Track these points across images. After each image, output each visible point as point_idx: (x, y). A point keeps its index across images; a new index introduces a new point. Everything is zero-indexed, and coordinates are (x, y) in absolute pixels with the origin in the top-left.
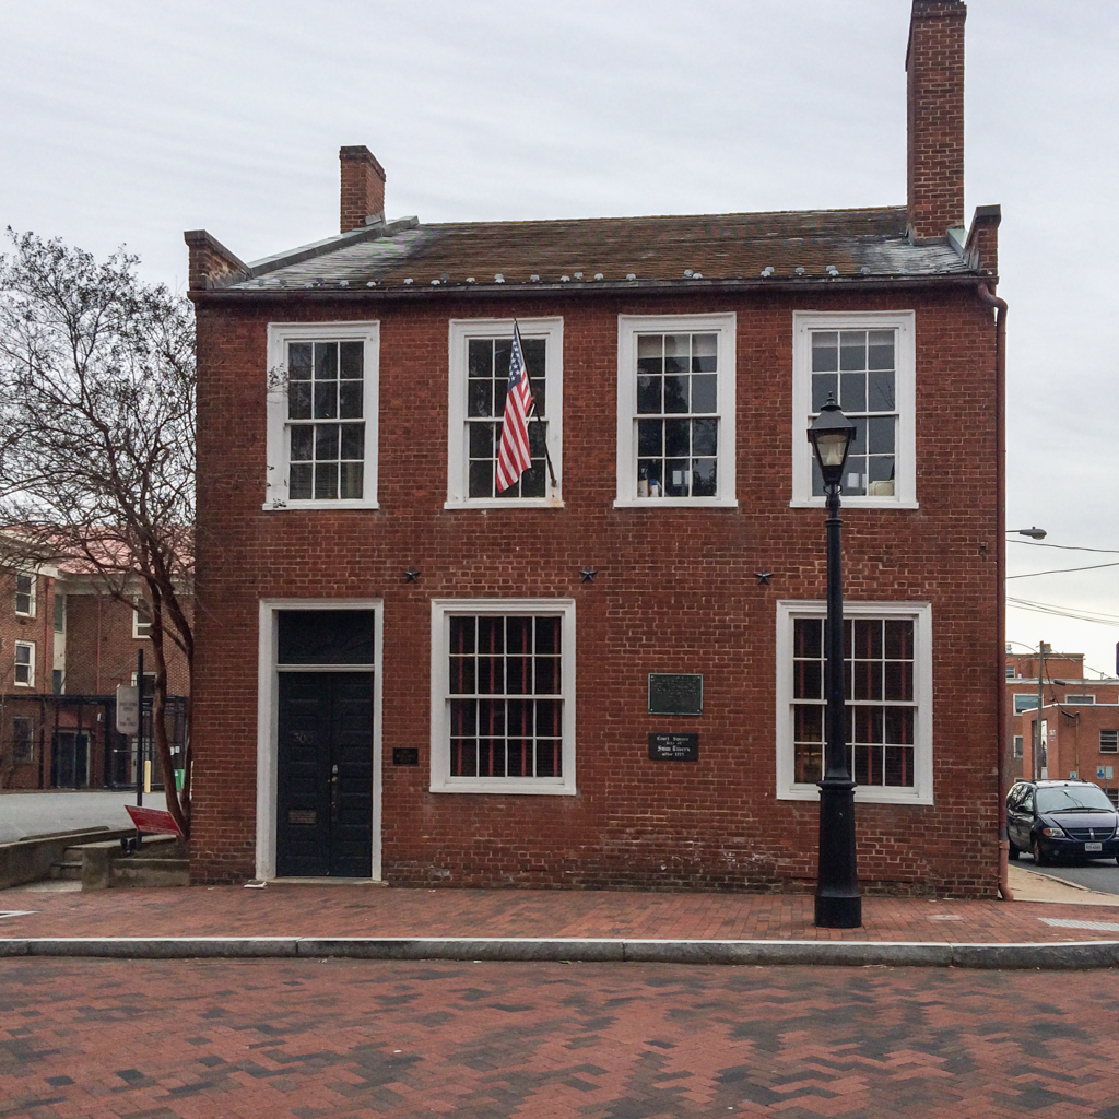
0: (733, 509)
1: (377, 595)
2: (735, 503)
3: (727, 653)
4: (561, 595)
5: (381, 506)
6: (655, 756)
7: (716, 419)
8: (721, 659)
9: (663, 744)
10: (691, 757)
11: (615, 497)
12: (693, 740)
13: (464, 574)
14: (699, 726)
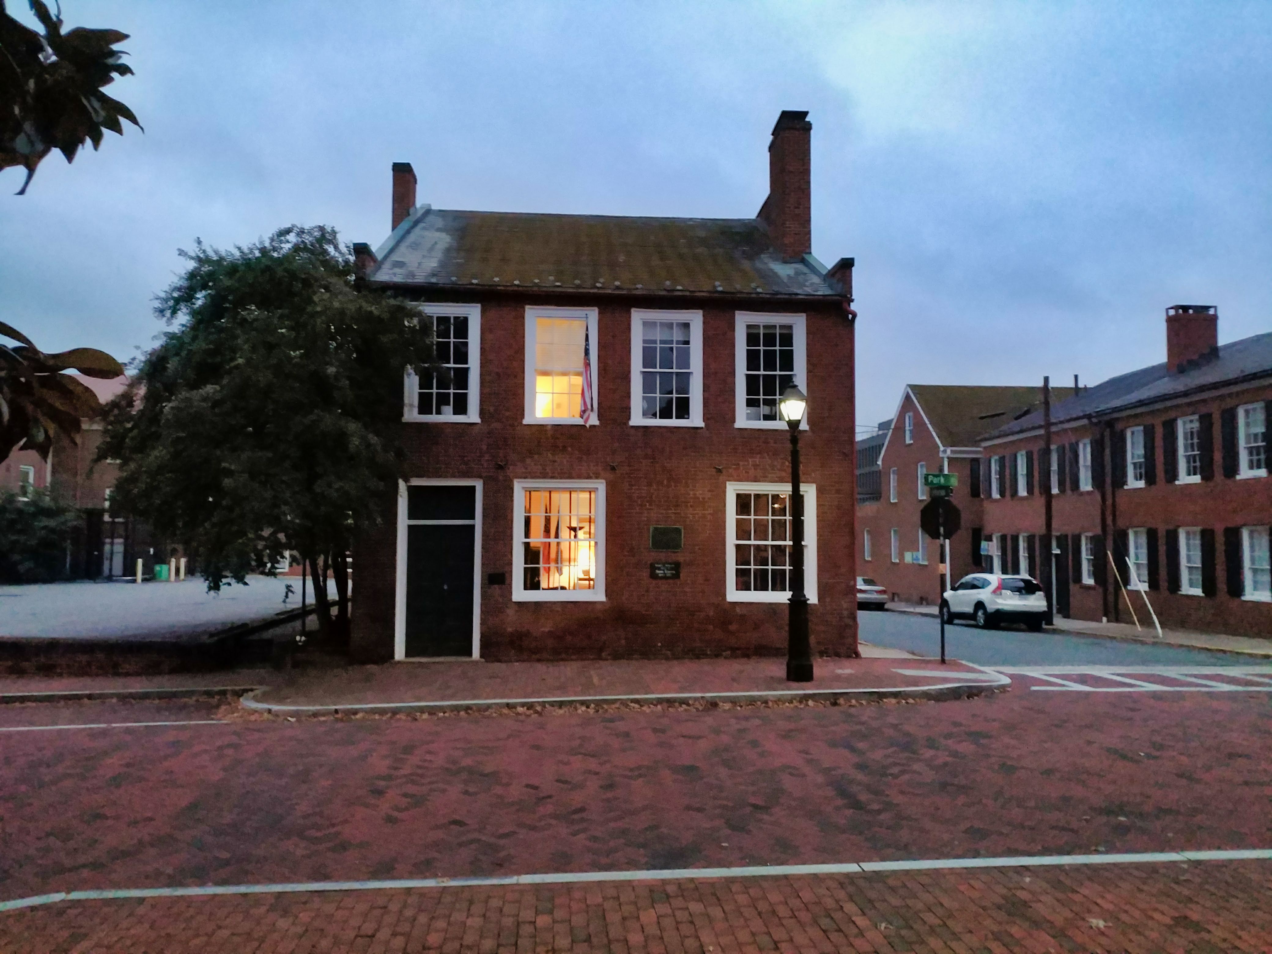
0: (702, 428)
1: (480, 477)
2: (702, 425)
3: (698, 514)
4: (597, 478)
5: (482, 421)
6: (654, 576)
7: (689, 374)
8: (694, 517)
9: (659, 569)
10: (677, 576)
11: (629, 419)
12: (677, 567)
13: (535, 465)
14: (681, 559)
